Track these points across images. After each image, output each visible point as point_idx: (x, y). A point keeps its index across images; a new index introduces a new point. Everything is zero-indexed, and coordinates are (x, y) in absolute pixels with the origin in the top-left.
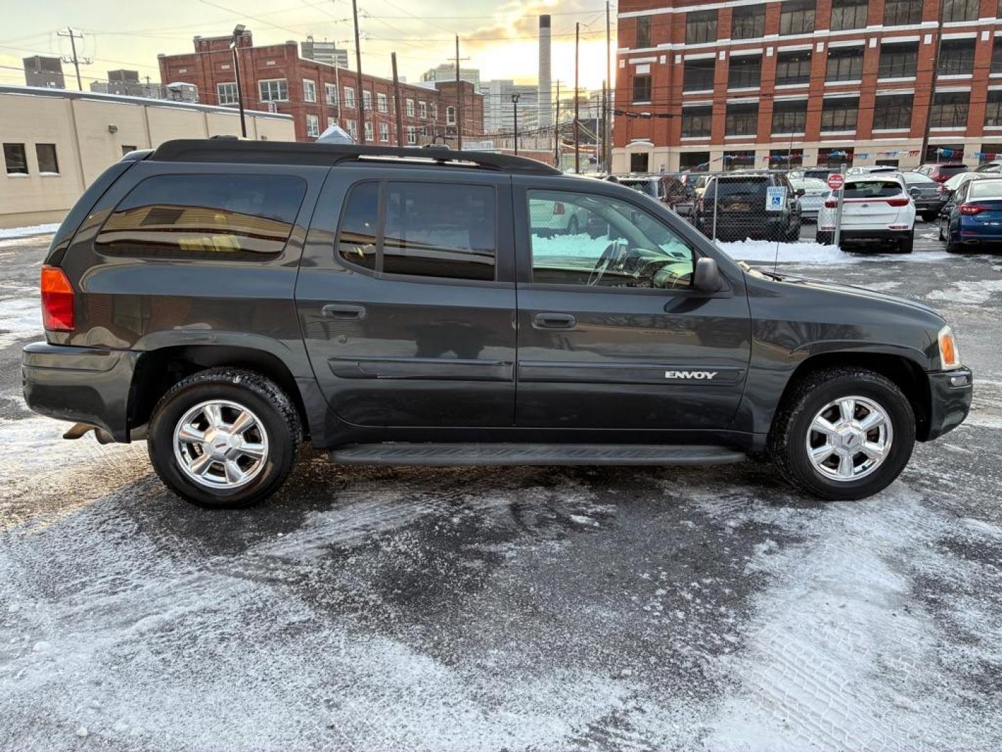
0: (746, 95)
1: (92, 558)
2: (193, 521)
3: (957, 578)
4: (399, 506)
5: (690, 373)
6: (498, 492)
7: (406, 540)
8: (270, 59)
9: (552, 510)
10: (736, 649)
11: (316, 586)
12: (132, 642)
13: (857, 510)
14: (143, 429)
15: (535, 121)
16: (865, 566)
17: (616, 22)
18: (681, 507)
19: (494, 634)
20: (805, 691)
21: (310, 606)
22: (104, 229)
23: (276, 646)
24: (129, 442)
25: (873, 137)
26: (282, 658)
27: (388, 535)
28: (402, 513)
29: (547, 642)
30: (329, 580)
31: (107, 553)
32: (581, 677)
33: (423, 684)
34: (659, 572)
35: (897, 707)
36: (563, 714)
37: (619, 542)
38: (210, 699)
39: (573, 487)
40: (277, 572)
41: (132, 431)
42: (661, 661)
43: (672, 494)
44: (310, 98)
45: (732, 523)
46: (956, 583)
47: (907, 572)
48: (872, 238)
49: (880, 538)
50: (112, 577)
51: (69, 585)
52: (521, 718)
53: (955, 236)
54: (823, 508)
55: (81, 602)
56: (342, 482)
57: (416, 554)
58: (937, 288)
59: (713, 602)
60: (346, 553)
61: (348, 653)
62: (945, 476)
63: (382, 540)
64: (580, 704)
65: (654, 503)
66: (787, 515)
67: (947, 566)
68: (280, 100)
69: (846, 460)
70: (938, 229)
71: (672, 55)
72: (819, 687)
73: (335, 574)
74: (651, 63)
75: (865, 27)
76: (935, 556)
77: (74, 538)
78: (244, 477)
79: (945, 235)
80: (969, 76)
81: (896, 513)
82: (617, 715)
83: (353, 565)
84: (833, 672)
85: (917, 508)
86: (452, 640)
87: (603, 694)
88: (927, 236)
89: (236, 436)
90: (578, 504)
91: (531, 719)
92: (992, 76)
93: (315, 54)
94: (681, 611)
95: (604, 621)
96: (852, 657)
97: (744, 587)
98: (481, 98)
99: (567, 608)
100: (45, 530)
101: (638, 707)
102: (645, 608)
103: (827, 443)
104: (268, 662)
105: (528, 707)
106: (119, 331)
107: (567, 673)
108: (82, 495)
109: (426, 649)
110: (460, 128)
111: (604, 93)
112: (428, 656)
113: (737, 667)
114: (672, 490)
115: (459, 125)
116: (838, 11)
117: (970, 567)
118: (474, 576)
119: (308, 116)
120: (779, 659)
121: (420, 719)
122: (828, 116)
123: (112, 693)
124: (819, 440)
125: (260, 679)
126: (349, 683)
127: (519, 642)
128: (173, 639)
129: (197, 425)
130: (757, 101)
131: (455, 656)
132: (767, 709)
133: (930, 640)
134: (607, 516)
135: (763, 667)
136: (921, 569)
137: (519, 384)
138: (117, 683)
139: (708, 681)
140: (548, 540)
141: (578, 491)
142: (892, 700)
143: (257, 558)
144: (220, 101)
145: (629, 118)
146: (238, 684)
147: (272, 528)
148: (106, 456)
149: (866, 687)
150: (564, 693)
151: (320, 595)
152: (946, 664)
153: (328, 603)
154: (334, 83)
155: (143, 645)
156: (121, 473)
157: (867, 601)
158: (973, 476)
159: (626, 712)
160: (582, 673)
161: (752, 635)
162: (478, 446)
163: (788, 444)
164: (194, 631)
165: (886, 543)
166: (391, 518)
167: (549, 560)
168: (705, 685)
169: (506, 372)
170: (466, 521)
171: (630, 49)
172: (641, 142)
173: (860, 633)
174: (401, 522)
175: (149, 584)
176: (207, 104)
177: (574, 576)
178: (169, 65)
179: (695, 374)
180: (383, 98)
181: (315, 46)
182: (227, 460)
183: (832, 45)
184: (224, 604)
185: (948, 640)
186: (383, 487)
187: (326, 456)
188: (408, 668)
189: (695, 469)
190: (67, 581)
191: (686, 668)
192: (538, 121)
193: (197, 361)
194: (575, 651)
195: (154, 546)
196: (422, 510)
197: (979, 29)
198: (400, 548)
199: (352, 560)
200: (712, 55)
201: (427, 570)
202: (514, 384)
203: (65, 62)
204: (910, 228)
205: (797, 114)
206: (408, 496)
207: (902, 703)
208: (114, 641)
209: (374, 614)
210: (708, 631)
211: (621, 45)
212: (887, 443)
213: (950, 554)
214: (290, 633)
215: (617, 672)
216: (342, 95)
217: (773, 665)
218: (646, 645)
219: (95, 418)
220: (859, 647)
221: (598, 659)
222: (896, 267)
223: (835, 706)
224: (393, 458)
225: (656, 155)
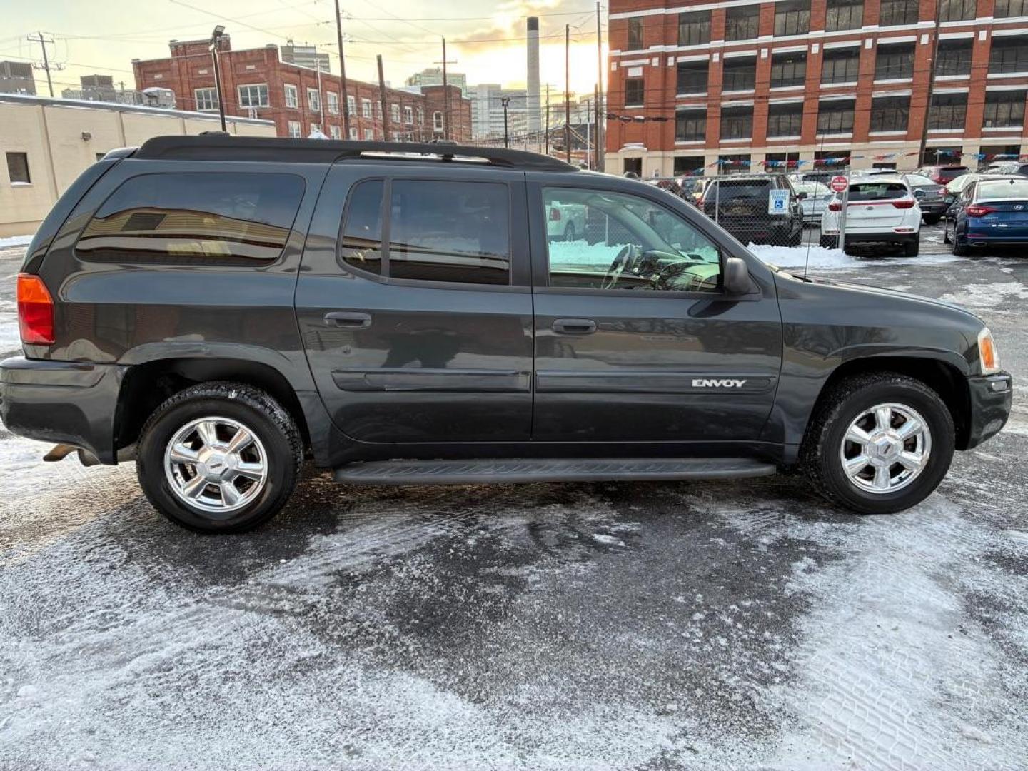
0: (740, 97)
1: (79, 590)
2: (187, 548)
3: (1009, 595)
4: (410, 528)
5: (718, 381)
6: (514, 510)
7: (419, 564)
8: (250, 63)
9: (573, 530)
10: (787, 678)
11: (326, 617)
12: (127, 684)
13: (896, 524)
14: (131, 449)
15: (524, 127)
16: (912, 584)
17: (607, 23)
18: (709, 524)
19: (524, 666)
20: (868, 724)
21: (320, 640)
22: (84, 236)
23: (286, 685)
24: (115, 463)
25: (869, 140)
26: (294, 699)
27: (399, 559)
28: (413, 535)
29: (582, 675)
30: (339, 610)
31: (94, 585)
32: (623, 714)
33: (451, 725)
34: (694, 594)
35: (967, 738)
36: (607, 756)
37: (647, 563)
38: (217, 748)
39: (592, 504)
40: (282, 603)
41: (119, 451)
42: (707, 694)
43: (698, 510)
44: (291, 103)
45: (765, 540)
46: (1009, 600)
47: (956, 589)
48: (878, 241)
49: (923, 553)
50: (102, 612)
51: (55, 621)
52: (562, 761)
53: (962, 239)
54: (860, 522)
55: (68, 640)
56: (346, 503)
57: (432, 580)
58: (947, 292)
59: (756, 626)
60: (356, 579)
61: (366, 692)
62: (981, 486)
63: (394, 565)
64: (625, 745)
65: (679, 520)
66: (823, 530)
67: (997, 582)
68: (260, 106)
69: (882, 470)
70: (942, 232)
71: (664, 57)
72: (882, 719)
73: (346, 603)
74: (643, 66)
75: (861, 28)
76: (983, 571)
77: (58, 569)
78: (241, 500)
79: (951, 237)
80: (967, 77)
81: (936, 526)
82: (668, 756)
83: (364, 593)
84: (895, 702)
85: (957, 520)
86: (479, 674)
87: (649, 732)
88: (931, 239)
89: (233, 456)
90: (600, 522)
91: (573, 763)
92: (990, 76)
93: (296, 59)
94: (723, 637)
95: (641, 650)
96: (912, 685)
97: (786, 610)
98: (469, 102)
99: (600, 636)
100: (27, 561)
101: (689, 746)
102: (684, 634)
103: (862, 453)
104: (278, 703)
105: (569, 749)
106: (103, 343)
107: (607, 709)
108: (66, 521)
109: (451, 686)
110: (447, 135)
111: (596, 96)
112: (454, 693)
113: (790, 699)
114: (696, 505)
115: (447, 130)
116: (833, 11)
117: (1021, 582)
118: (495, 604)
119: (290, 123)
120: (836, 688)
121: (452, 765)
122: (824, 118)
123: (107, 743)
124: (854, 450)
125: (271, 723)
126: (370, 726)
127: (552, 675)
128: (171, 680)
129: (189, 444)
130: (752, 104)
131: (483, 692)
132: (831, 746)
133: (991, 663)
134: (633, 535)
135: (821, 698)
136: (971, 586)
137: (537, 395)
138: (112, 731)
139: (762, 715)
140: (571, 562)
141: (598, 508)
142: (960, 731)
143: (260, 587)
144: (197, 107)
145: (622, 122)
146: (247, 729)
147: (274, 553)
148: (89, 478)
149: (932, 716)
150: (607, 732)
151: (330, 627)
152: (1011, 688)
153: (340, 636)
154: (317, 88)
155: (139, 688)
156: (106, 496)
157: (920, 622)
158: (1011, 486)
159: (677, 753)
160: (623, 710)
161: (802, 662)
162: (492, 462)
163: (822, 455)
164: (195, 670)
165: (930, 559)
166: (401, 541)
167: (575, 584)
168: (759, 719)
169: (523, 382)
170: (482, 543)
171: (622, 51)
172: (633, 146)
173: (918, 658)
174: (412, 546)
175: (142, 618)
176: (184, 109)
177: (604, 601)
178: (144, 70)
179: (724, 383)
180: (368, 103)
181: (296, 51)
182: (223, 481)
183: (828, 46)
184: (226, 640)
185: (1009, 662)
186: (389, 507)
187: (328, 475)
188: (433, 708)
189: (720, 483)
190: (52, 617)
191: (736, 700)
192: (527, 126)
193: (189, 376)
194: (614, 685)
195: (147, 576)
196: (434, 531)
197: (976, 29)
198: (414, 573)
199: (363, 588)
200: (706, 57)
201: (445, 597)
202: (531, 395)
203: (36, 68)
204: (916, 231)
205: (793, 116)
206: (418, 517)
207: (972, 733)
208: (107, 684)
209: (391, 646)
210: (755, 658)
211: (613, 47)
212: (925, 453)
213: (998, 569)
214: (300, 671)
215: (662, 707)
216: (325, 100)
217: (830, 696)
218: (689, 676)
219: (79, 439)
220: (919, 673)
221: (639, 693)
222: (904, 271)
223: (902, 739)
224: (402, 477)
225: (649, 160)
